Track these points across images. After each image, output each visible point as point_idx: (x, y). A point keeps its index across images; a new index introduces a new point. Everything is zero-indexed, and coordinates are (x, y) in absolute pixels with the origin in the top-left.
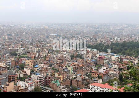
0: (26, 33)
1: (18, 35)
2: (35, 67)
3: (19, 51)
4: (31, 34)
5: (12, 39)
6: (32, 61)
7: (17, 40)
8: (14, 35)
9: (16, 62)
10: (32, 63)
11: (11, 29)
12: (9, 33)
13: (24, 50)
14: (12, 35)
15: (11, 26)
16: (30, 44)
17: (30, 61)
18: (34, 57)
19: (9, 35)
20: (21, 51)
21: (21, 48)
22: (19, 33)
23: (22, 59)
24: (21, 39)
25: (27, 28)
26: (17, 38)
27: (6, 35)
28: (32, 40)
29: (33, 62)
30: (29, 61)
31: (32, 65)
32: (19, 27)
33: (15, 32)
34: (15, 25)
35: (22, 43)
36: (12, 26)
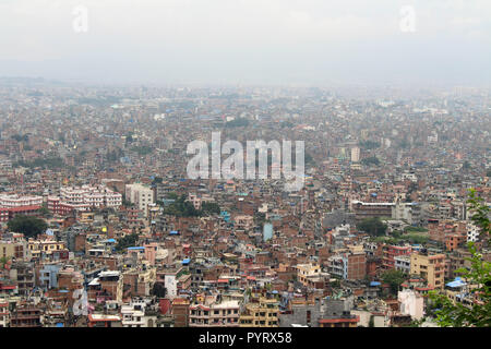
0: (443, 137)
1: (404, 145)
2: (450, 288)
3: (396, 213)
4: (464, 138)
5: (376, 162)
6: (440, 260)
7: (399, 166)
8: (388, 143)
9: (372, 261)
10: (437, 269)
11: (379, 118)
12: (370, 134)
13: (418, 209)
14: (378, 145)
15: (380, 107)
16: (450, 184)
17: (431, 261)
18: (455, 242)
19: (366, 146)
20: (402, 214)
21: (408, 200)
22: (413, 135)
23: (395, 250)
24: (419, 160)
25: (451, 113)
26: (400, 157)
27: (353, 146)
28: (466, 165)
29: (443, 264)
30: (424, 261)
31: (441, 278)
32: (416, 110)
33: (395, 133)
34: (401, 103)
35: (414, 178)
36: (385, 104)
